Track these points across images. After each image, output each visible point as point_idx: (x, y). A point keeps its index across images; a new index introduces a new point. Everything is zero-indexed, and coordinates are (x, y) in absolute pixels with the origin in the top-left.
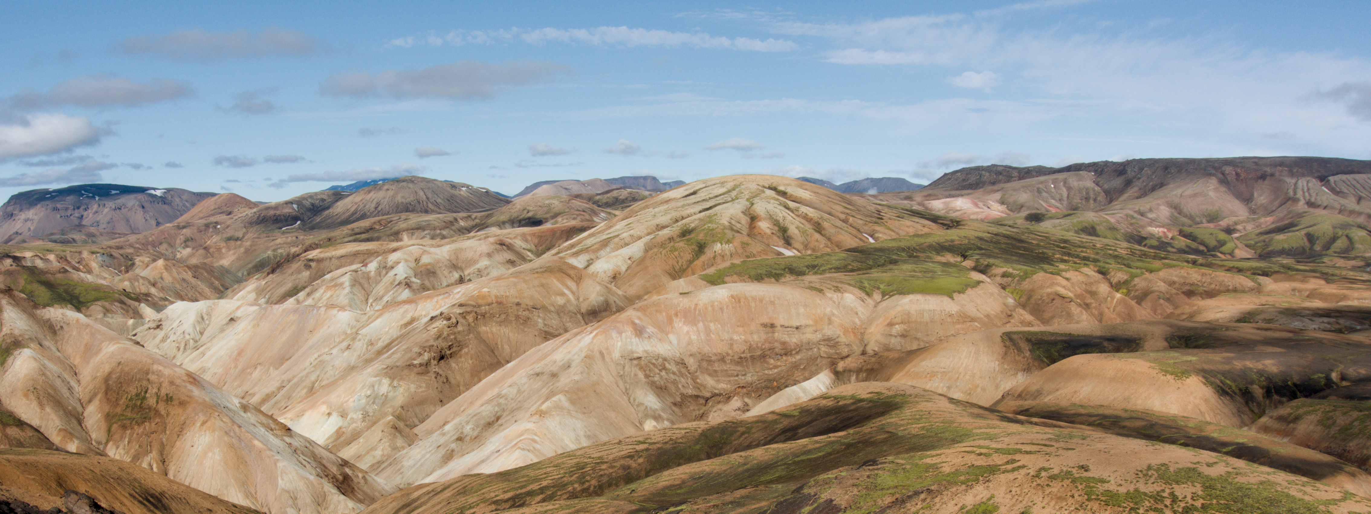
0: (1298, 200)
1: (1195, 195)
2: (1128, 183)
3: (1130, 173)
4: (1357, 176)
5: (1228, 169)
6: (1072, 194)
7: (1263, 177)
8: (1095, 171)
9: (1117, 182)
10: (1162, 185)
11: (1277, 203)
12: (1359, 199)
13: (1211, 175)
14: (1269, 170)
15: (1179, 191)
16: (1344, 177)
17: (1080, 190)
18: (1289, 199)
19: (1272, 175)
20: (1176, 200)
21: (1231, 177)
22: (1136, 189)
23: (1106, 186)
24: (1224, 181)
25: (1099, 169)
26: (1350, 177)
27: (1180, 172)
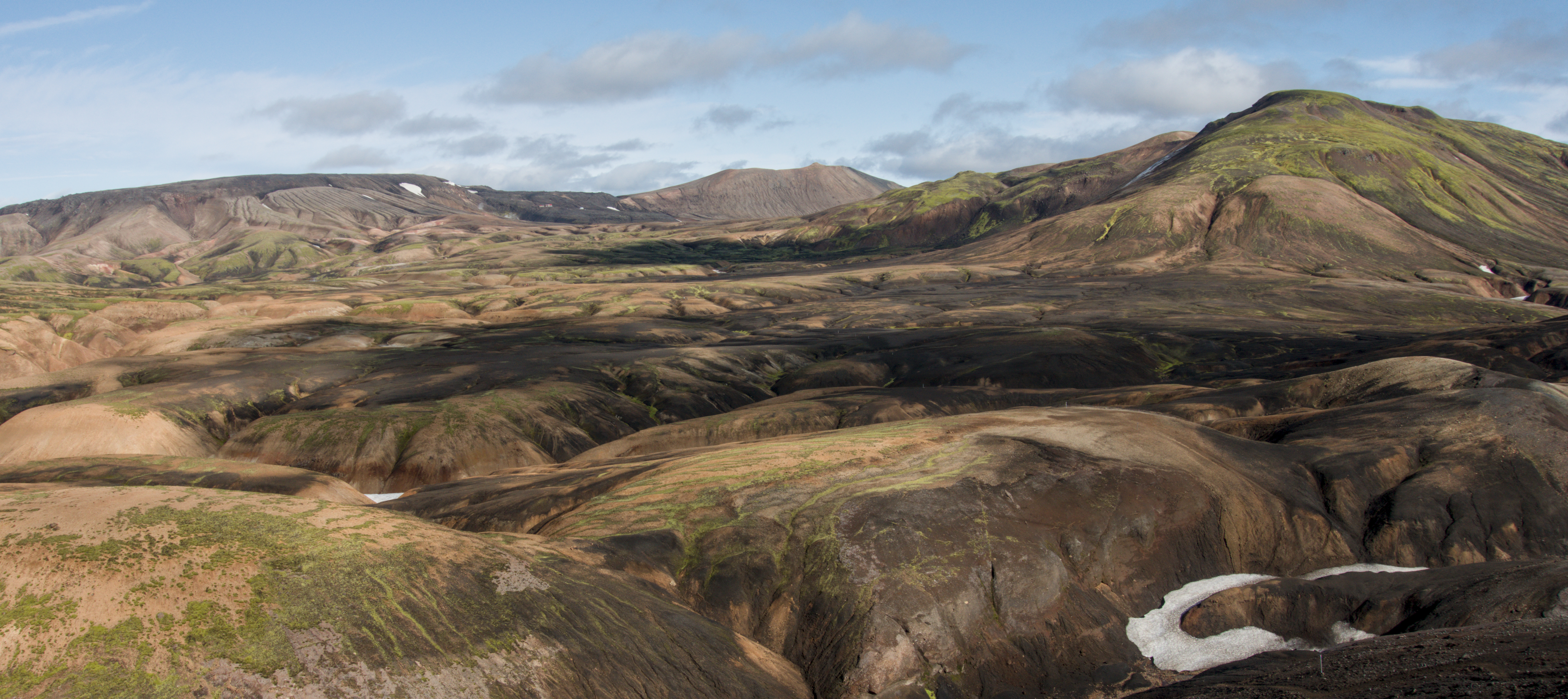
0: (239, 219)
1: (135, 226)
2: (65, 221)
3: (67, 210)
4: (295, 190)
5: (167, 196)
6: (6, 239)
7: (203, 200)
8: (30, 212)
9: (54, 221)
10: (100, 219)
11: (218, 225)
12: (299, 213)
13: (150, 203)
14: (208, 193)
15: (118, 224)
16: (282, 192)
17: (14, 234)
18: (230, 220)
19: (212, 197)
20: (116, 233)
21: (171, 204)
22: (73, 226)
23: (42, 227)
24: (164, 208)
25: (33, 209)
26: (288, 192)
27: (118, 203)
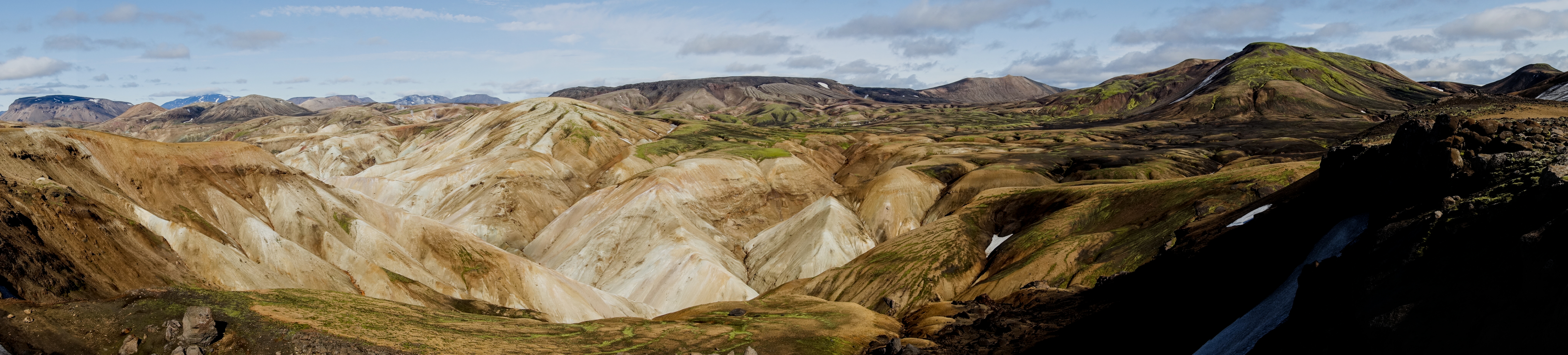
0: (752, 98)
1: (700, 98)
2: (660, 94)
3: (660, 88)
4: (773, 84)
5: (710, 84)
6: (632, 100)
7: (728, 87)
8: (639, 88)
9: (654, 93)
10: (679, 94)
11: (740, 99)
12: (779, 95)
13: (702, 87)
14: (730, 84)
15: (691, 96)
16: (767, 85)
17: (636, 98)
18: (746, 97)
19: (732, 86)
20: (691, 101)
21: (712, 88)
22: (665, 96)
23: (648, 96)
24: (709, 90)
25: (642, 87)
26: (770, 85)
27: (686, 86)
